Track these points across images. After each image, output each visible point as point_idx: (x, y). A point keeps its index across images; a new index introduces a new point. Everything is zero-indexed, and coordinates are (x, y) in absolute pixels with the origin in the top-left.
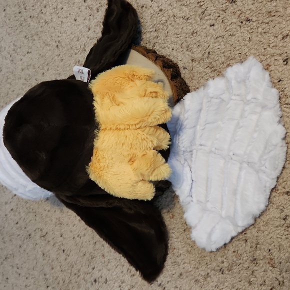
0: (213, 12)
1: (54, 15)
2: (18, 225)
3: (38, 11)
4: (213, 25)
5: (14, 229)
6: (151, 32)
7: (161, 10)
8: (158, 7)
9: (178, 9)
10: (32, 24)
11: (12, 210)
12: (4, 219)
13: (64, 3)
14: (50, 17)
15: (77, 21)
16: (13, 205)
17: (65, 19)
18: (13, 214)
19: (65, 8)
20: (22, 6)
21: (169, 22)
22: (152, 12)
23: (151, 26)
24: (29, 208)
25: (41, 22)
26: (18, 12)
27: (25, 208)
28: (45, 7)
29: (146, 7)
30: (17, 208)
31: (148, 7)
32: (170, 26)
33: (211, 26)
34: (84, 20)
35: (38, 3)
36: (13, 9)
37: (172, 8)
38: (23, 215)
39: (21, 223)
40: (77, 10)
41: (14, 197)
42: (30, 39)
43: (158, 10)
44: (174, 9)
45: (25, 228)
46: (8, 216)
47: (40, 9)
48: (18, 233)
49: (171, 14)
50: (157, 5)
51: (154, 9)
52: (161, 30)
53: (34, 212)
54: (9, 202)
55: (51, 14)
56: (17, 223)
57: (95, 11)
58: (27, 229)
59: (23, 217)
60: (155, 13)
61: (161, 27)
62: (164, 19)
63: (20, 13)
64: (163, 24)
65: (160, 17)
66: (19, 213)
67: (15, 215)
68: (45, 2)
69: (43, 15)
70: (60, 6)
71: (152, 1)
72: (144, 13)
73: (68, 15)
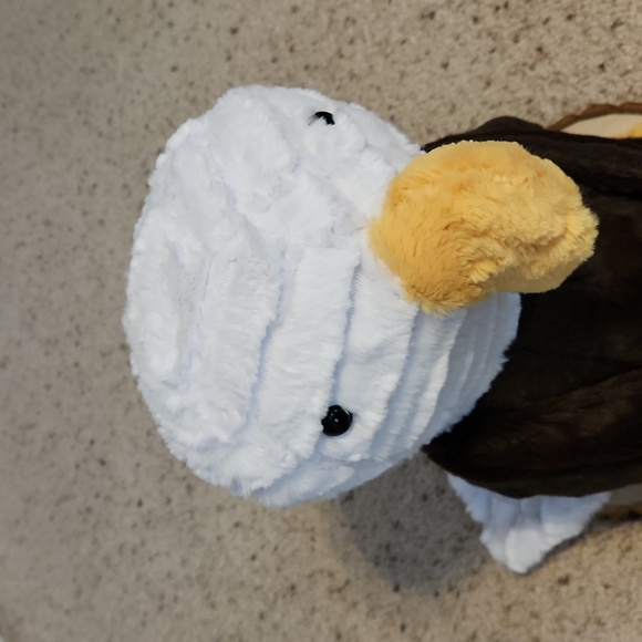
1: (380, 62)
2: (257, 563)
3: (331, 53)
5: (246, 570)
11: (237, 524)
14: (365, 66)
15: (450, 67)
16: (241, 514)
17: (412, 66)
19: (413, 39)
24: (290, 520)
28: (352, 42)
30: (254, 521)
34: (473, 62)
40: (448, 41)
47: (335, 48)
48: (257, 581)
55: (367, 57)
67: (246, 539)
68: (351, 31)
69: (343, 62)
70: (396, 37)
73: (422, 57)
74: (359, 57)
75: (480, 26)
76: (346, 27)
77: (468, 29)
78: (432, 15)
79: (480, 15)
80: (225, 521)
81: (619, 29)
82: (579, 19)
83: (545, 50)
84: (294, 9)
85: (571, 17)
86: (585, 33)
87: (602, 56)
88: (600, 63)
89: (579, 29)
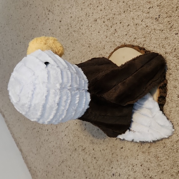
0: (177, 26)
1: (87, 30)
2: (69, 144)
4: (177, 34)
5: (67, 146)
6: (142, 38)
7: (147, 26)
8: (145, 25)
9: (157, 25)
10: (75, 35)
11: (65, 135)
12: (61, 140)
13: (92, 23)
14: (85, 31)
15: (100, 33)
16: (66, 133)
17: (93, 32)
18: (66, 138)
19: (93, 26)
20: (69, 26)
21: (152, 33)
22: (142, 27)
23: (142, 35)
24: (75, 134)
25: (80, 33)
26: (67, 29)
27: (73, 134)
28: (82, 26)
29: (139, 25)
30: (68, 134)
31: (140, 25)
32: (152, 35)
33: (176, 34)
34: (104, 32)
35: (78, 24)
36: (65, 27)
37: (153, 25)
38: (71, 138)
39: (71, 143)
40: (100, 27)
41: (67, 129)
42: (74, 43)
43: (145, 26)
44: (155, 26)
45: (73, 145)
46: (63, 139)
47: (79, 27)
48: (69, 148)
49: (153, 28)
50: (145, 23)
51: (143, 25)
52: (147, 37)
53: (78, 137)
54: (64, 131)
55: (85, 29)
56: (68, 143)
57: (110, 27)
58: (74, 146)
59: (72, 139)
60: (143, 28)
61: (147, 35)
62: (149, 31)
63: (68, 29)
64: (148, 34)
65: (147, 30)
66: (70, 137)
67: (67, 138)
68: (82, 23)
69: (81, 30)
70: (90, 25)
71: (142, 21)
72: (138, 28)
73: (95, 30)
74: (83, 29)
75: (105, 24)
76: (81, 22)
77: (103, 24)
78: (96, 20)
79: (105, 21)
80: (63, 134)
81: (129, 26)
82: (122, 23)
83: (116, 30)
84: (71, 17)
85: (121, 23)
86: (123, 27)
87: (126, 32)
88: (126, 34)
89: (122, 26)
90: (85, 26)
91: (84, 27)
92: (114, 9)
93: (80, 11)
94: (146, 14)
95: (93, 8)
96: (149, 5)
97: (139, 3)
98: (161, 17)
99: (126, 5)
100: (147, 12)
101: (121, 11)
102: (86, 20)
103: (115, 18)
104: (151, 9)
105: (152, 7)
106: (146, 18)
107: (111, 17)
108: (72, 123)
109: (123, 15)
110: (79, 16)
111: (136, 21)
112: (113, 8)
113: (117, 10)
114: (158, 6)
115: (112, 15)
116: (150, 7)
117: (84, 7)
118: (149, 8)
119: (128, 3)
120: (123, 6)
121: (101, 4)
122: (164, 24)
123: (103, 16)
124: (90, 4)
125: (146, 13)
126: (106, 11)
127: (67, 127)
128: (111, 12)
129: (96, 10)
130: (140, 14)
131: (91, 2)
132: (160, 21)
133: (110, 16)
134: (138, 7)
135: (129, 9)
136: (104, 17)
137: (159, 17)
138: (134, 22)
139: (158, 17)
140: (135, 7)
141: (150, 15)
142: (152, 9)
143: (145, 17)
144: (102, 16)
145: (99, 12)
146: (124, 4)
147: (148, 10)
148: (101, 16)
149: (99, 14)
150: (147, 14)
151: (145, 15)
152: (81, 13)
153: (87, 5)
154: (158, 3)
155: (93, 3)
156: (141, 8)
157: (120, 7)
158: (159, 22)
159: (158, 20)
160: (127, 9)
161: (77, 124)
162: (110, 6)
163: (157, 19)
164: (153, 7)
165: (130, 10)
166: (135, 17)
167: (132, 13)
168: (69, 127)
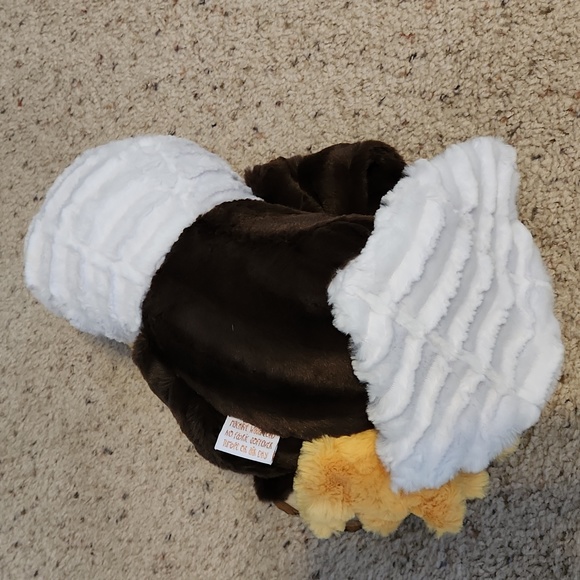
1: (108, 122)
3: (60, 111)
16: (20, 535)
18: (20, 555)
28: (80, 102)
35: (60, 94)
41: (21, 518)
67: (26, 557)
68: (78, 92)
70: (124, 103)
71: (380, 104)
72: (362, 127)
73: (150, 124)
74: (88, 116)
75: (200, 102)
76: (73, 88)
77: (190, 103)
78: (156, 87)
79: (199, 92)
81: (320, 118)
82: (286, 106)
83: (260, 130)
84: (18, 64)
85: (278, 104)
86: (293, 118)
87: (308, 140)
88: (308, 145)
89: (288, 115)
90: (98, 106)
91: (89, 108)
92: (243, 50)
93: (67, 45)
94: (395, 80)
95: (132, 35)
96: (409, 45)
97: (363, 35)
98: (465, 93)
99: (301, 39)
100: (403, 70)
101: (279, 59)
102: (98, 80)
103: (249, 83)
104: (416, 62)
105: (424, 55)
106: (397, 94)
107: (231, 77)
108: (52, 493)
109: (290, 75)
110: (64, 64)
111: (353, 104)
112: (237, 45)
113: (259, 55)
114: (448, 53)
115: (232, 69)
116: (415, 56)
117: (83, 29)
118: (407, 55)
119: (310, 31)
120: (285, 40)
121: (177, 24)
122: (483, 121)
123: (190, 73)
124: (120, 20)
125: (397, 73)
126: (203, 56)
127: (24, 512)
128: (226, 58)
129: (153, 46)
130: (370, 75)
131: (119, 11)
132: (464, 110)
133: (223, 75)
134: (357, 49)
135: (318, 54)
136: (194, 78)
137: (456, 94)
138: (342, 103)
139: (449, 91)
140: (341, 50)
141: (416, 82)
142: (423, 62)
143: (393, 90)
144: (185, 71)
145: (168, 54)
146: (288, 31)
147: (403, 63)
148: (179, 71)
149: (169, 61)
150: (402, 80)
151: (391, 80)
152: (69, 50)
153: (101, 23)
154: (450, 42)
155: (133, 19)
156: (374, 53)
157: (273, 45)
158: (459, 111)
159: (451, 103)
160: (306, 53)
161: (77, 495)
162: (220, 35)
163: (448, 100)
164: (429, 57)
165: (320, 57)
166: (347, 88)
167: (330, 68)
168: (37, 509)
